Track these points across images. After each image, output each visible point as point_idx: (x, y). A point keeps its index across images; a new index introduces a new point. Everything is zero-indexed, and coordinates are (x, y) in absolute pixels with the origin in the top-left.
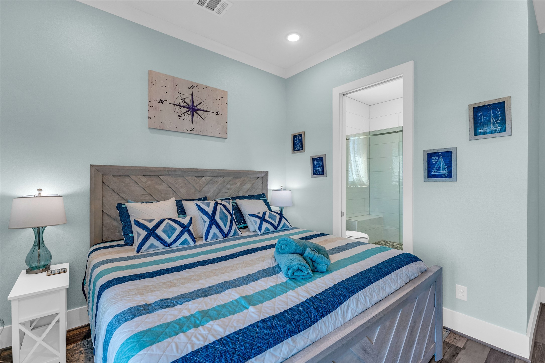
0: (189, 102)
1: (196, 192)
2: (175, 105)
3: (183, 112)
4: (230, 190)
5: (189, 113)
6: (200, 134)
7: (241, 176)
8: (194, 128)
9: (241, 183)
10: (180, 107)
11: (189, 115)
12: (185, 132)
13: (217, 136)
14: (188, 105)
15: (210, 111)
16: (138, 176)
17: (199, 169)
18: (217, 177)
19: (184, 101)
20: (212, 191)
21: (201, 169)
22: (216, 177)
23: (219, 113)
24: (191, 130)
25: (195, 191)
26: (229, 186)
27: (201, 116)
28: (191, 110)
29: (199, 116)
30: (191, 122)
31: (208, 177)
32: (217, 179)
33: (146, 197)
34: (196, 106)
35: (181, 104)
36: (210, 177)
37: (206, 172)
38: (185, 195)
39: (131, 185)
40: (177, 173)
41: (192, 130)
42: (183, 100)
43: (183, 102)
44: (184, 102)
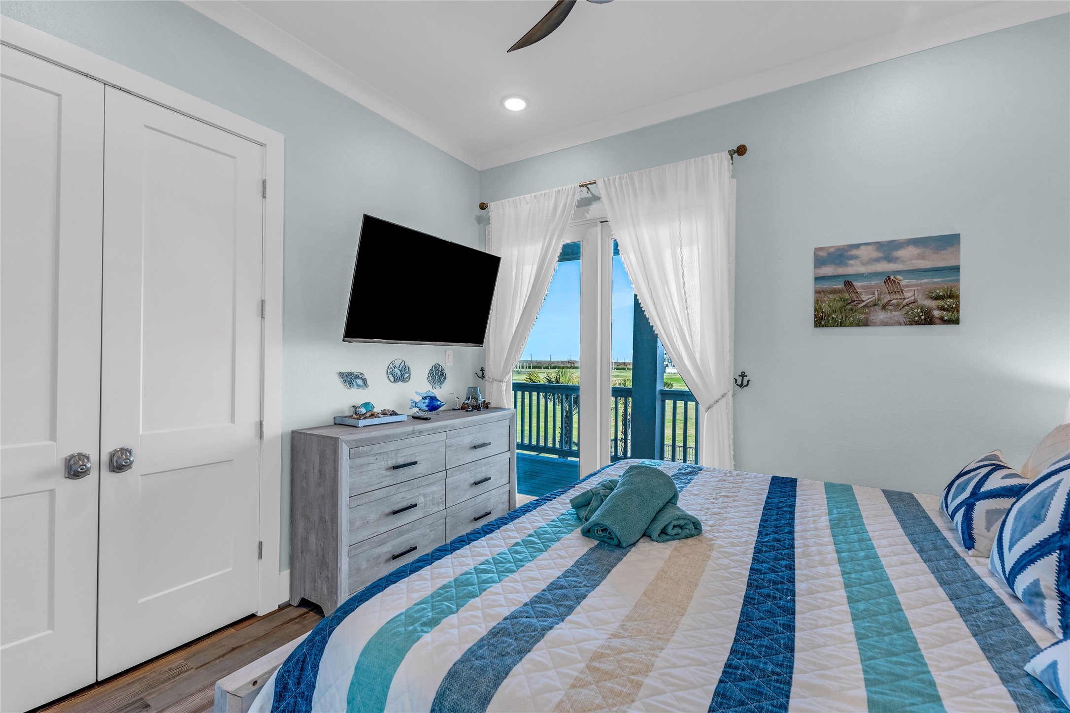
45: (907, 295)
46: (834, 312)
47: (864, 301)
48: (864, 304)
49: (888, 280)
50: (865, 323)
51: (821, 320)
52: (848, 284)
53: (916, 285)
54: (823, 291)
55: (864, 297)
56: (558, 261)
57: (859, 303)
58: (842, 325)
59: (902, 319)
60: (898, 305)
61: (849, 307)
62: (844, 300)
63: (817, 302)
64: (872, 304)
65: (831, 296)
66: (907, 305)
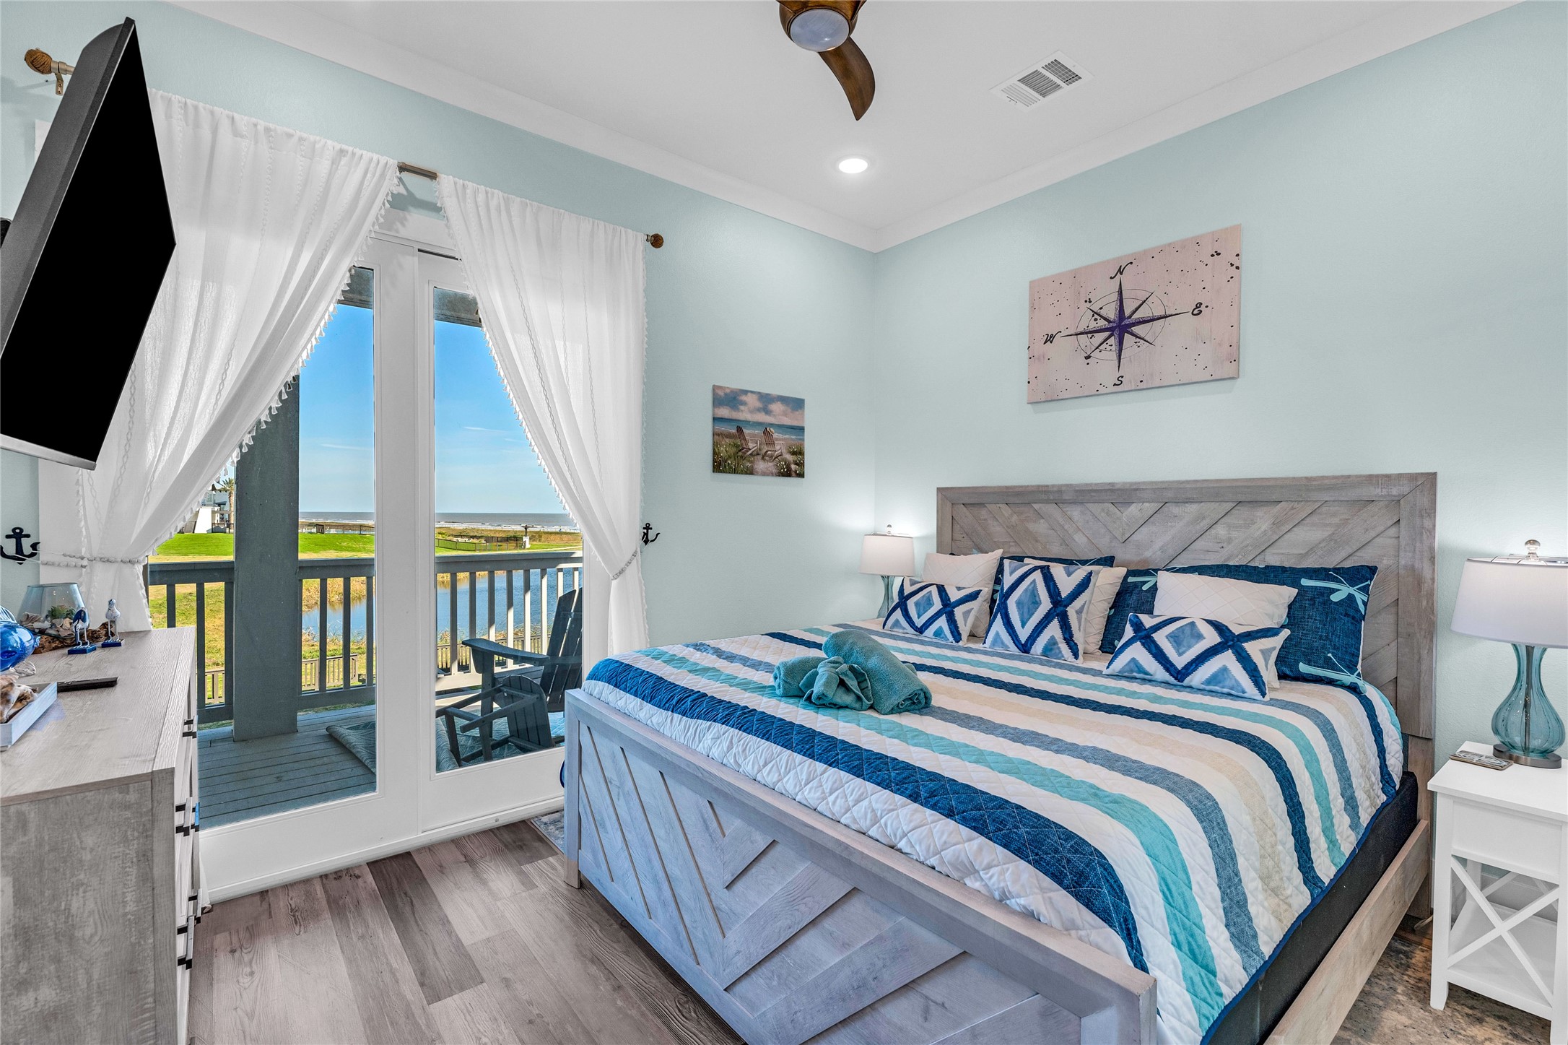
0: (1111, 313)
1: (1113, 544)
2: (1077, 335)
3: (1097, 345)
4: (1224, 545)
5: (1112, 341)
6: (1142, 387)
7: (1274, 498)
8: (1122, 377)
9: (1274, 524)
10: (1090, 335)
11: (1111, 348)
12: (1102, 393)
13: (1194, 381)
14: (1109, 322)
15: (1170, 313)
16: (998, 505)
17: (1118, 484)
18: (1179, 504)
19: (1099, 315)
20: (1158, 544)
21: (1124, 483)
22: (1174, 504)
23: (1203, 308)
24: (1115, 385)
25: (1111, 542)
26: (1221, 530)
27: (1143, 339)
28: (1116, 333)
29: (1140, 338)
30: (1116, 362)
31: (1147, 505)
32: (1175, 510)
33: (1010, 546)
34: (1130, 317)
35: (1093, 325)
36: (1153, 504)
37: (1136, 490)
38: (1086, 550)
39: (989, 522)
40: (1066, 497)
41: (1120, 381)
42: (1096, 316)
43: (1096, 320)
44: (1099, 318)
45: (777, 447)
46: (730, 457)
47: (750, 449)
48: (750, 452)
49: (766, 432)
50: (750, 472)
51: (719, 465)
52: (740, 430)
53: (782, 440)
54: (721, 434)
55: (751, 445)
56: (340, 302)
57: (747, 451)
58: (735, 472)
59: (775, 471)
60: (772, 457)
61: (740, 454)
62: (738, 446)
63: (715, 444)
64: (755, 453)
65: (727, 440)
66: (777, 457)
